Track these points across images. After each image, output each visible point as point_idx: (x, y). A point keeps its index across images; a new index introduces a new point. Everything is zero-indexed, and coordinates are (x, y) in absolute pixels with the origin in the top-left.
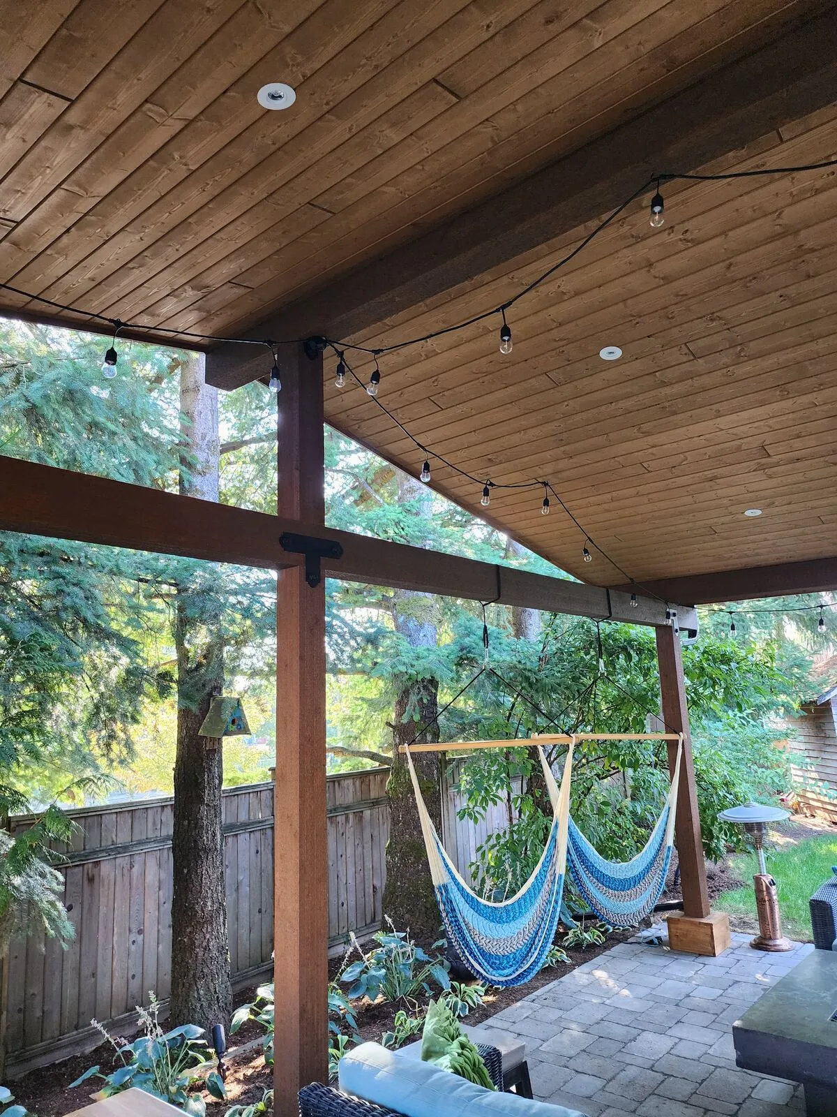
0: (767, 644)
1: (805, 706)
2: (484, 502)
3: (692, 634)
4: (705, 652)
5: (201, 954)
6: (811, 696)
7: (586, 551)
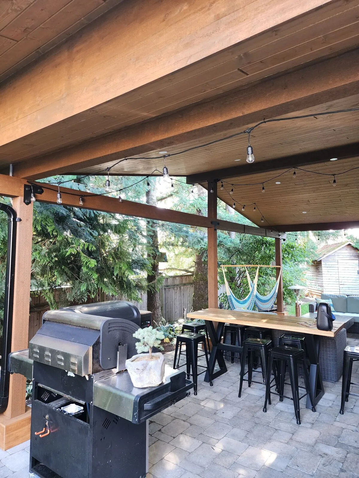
0: (304, 243)
1: (313, 262)
2: (243, 210)
3: (284, 240)
4: (287, 245)
5: (156, 316)
6: (316, 258)
7: (262, 220)
